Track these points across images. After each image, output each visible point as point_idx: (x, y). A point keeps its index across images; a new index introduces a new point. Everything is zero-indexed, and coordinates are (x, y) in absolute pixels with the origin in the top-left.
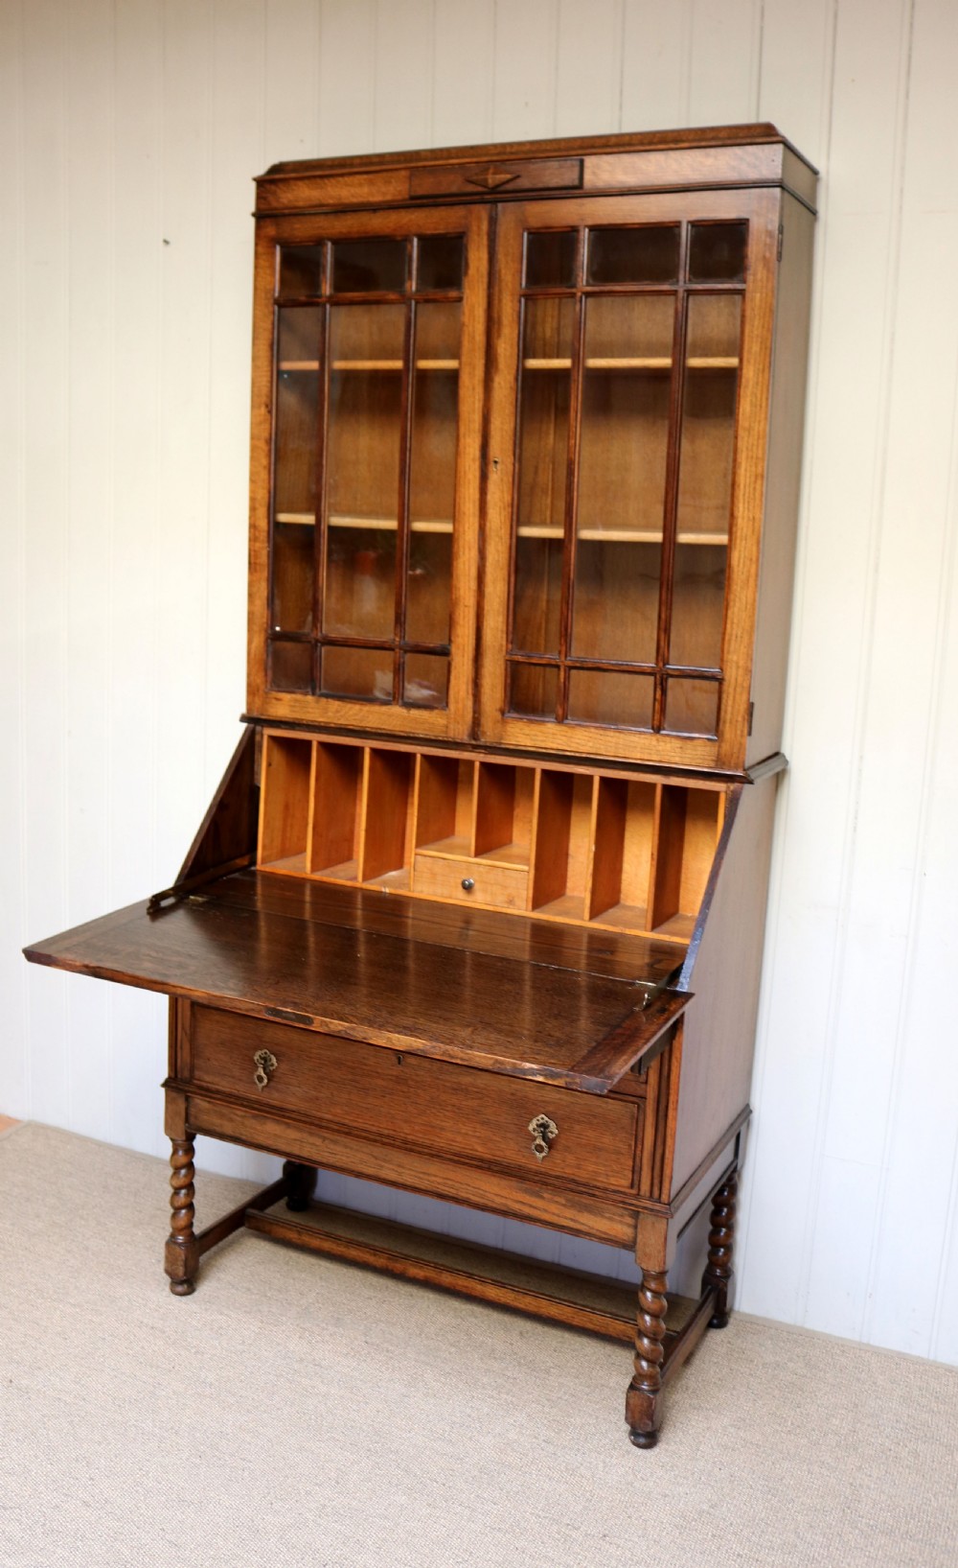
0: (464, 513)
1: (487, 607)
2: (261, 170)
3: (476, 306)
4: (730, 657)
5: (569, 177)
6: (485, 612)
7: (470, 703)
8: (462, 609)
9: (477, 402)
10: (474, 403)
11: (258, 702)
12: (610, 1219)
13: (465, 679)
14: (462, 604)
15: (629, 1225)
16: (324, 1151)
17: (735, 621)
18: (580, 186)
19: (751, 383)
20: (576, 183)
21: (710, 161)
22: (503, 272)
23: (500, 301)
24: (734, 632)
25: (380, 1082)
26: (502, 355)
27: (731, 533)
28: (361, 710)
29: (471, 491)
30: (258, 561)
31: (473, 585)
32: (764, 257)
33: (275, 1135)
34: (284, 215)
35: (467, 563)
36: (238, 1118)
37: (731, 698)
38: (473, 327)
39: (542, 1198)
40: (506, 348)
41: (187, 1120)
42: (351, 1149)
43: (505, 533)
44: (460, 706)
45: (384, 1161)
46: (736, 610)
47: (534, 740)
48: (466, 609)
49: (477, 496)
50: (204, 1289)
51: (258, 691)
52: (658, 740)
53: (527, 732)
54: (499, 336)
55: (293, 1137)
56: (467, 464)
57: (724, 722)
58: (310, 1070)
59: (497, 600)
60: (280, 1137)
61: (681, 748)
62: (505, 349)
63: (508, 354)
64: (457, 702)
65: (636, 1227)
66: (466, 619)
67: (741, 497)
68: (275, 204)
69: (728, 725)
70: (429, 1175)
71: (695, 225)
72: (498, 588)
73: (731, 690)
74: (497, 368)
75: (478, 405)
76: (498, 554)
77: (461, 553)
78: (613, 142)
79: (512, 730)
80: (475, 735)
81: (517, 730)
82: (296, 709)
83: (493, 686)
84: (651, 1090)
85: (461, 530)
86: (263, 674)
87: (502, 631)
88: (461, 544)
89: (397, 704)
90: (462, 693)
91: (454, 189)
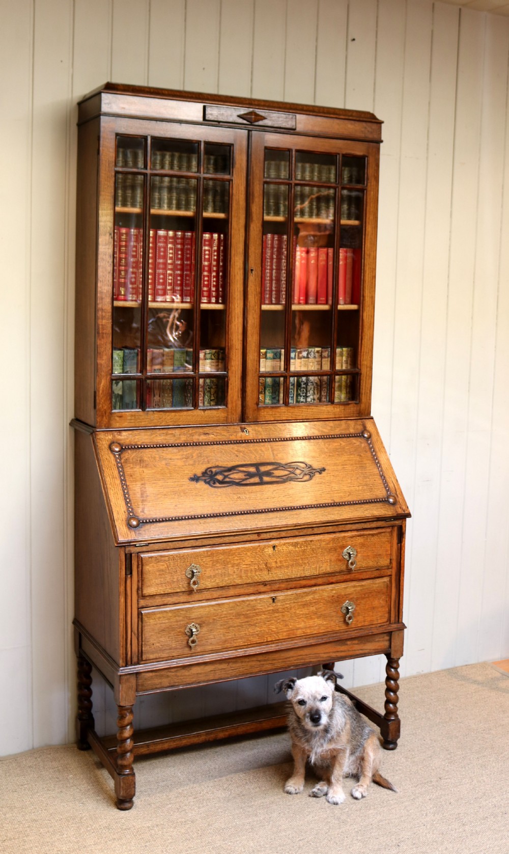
0: (235, 298)
1: (248, 349)
3: (240, 185)
4: (364, 362)
5: (290, 123)
6: (248, 351)
7: (239, 403)
8: (234, 351)
9: (241, 237)
10: (239, 238)
11: (105, 420)
12: (378, 641)
13: (237, 390)
14: (234, 348)
15: (387, 640)
16: (228, 671)
17: (365, 345)
18: (295, 129)
20: (294, 127)
22: (254, 168)
23: (253, 183)
24: (365, 351)
25: (263, 617)
26: (255, 212)
27: (359, 304)
28: (175, 415)
29: (239, 286)
30: (104, 331)
31: (240, 337)
32: (374, 175)
33: (197, 674)
35: (236, 326)
36: (173, 674)
37: (364, 382)
38: (239, 196)
39: (347, 644)
42: (245, 662)
43: (257, 308)
44: (234, 404)
45: (265, 660)
46: (366, 340)
47: (275, 417)
48: (237, 351)
49: (242, 289)
51: (105, 414)
52: (334, 407)
53: (271, 413)
54: (253, 202)
55: (209, 670)
56: (236, 271)
57: (362, 394)
58: (221, 625)
59: (254, 344)
60: (200, 674)
61: (344, 409)
62: (256, 209)
63: (257, 212)
64: (232, 403)
65: (390, 640)
66: (237, 356)
67: (367, 287)
69: (363, 395)
70: (289, 658)
71: (344, 156)
72: (254, 338)
73: (364, 379)
74: (252, 218)
75: (242, 239)
76: (253, 319)
77: (233, 320)
78: (311, 109)
79: (263, 413)
80: (243, 419)
81: (265, 413)
82: (132, 421)
83: (252, 391)
84: (393, 571)
85: (233, 307)
86: (109, 402)
87: (257, 361)
88: (233, 315)
89: (197, 409)
90: (235, 397)
91: (231, 120)
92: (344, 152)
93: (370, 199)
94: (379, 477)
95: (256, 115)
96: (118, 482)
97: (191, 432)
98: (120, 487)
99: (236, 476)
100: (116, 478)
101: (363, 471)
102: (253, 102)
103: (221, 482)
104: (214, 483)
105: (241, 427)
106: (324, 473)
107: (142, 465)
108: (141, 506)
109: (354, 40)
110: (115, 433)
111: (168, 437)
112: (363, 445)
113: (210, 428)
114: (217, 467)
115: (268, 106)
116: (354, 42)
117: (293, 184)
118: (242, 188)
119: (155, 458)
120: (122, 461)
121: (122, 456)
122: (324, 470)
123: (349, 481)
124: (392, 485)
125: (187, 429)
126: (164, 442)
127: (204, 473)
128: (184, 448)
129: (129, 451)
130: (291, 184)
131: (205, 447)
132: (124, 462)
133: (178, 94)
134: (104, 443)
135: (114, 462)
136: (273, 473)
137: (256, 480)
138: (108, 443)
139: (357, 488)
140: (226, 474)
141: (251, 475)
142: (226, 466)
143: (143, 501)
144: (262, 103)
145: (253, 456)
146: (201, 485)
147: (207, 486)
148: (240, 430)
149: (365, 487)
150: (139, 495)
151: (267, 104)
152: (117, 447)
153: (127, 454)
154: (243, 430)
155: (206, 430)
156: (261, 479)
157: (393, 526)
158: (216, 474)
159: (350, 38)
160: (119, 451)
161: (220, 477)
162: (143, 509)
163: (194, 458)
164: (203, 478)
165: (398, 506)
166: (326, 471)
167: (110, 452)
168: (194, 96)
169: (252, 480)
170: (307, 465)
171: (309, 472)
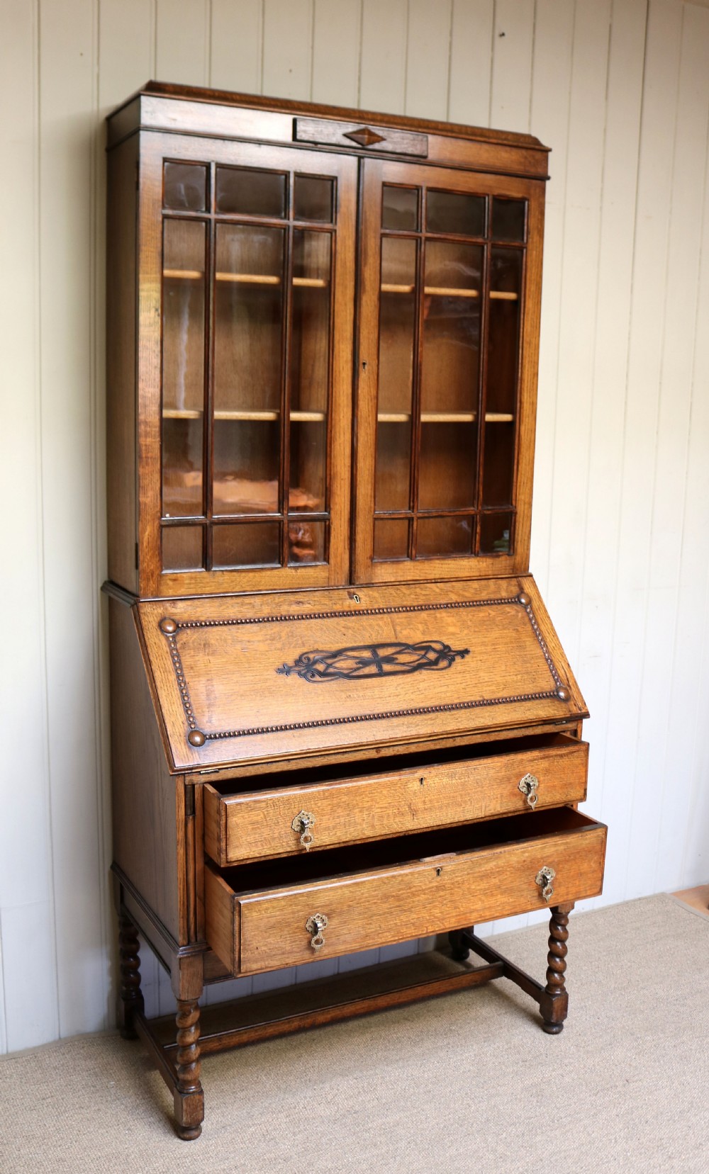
0: (339, 405)
1: (359, 478)
3: (347, 238)
4: (520, 497)
5: (419, 148)
6: (358, 482)
7: (347, 556)
8: (339, 482)
9: (348, 315)
10: (346, 316)
11: (152, 585)
13: (342, 538)
14: (339, 478)
17: (523, 472)
18: (425, 157)
19: (531, 312)
20: (424, 153)
22: (368, 214)
23: (366, 236)
24: (522, 480)
26: (368, 279)
27: (514, 414)
28: (255, 576)
29: (345, 387)
30: (149, 455)
31: (348, 461)
32: (538, 227)
35: (342, 445)
37: (521, 525)
38: (345, 254)
40: (371, 273)
43: (371, 420)
44: (339, 559)
46: (524, 465)
47: (396, 576)
48: (342, 482)
49: (350, 391)
51: (152, 576)
52: (478, 561)
53: (390, 572)
54: (365, 264)
56: (341, 365)
57: (517, 542)
59: (367, 472)
61: (492, 565)
62: (370, 275)
63: (372, 278)
64: (336, 557)
66: (343, 490)
67: (525, 389)
69: (519, 543)
71: (494, 197)
72: (367, 463)
73: (521, 520)
74: (364, 288)
75: (350, 318)
76: (367, 436)
77: (337, 437)
78: (449, 127)
79: (379, 571)
80: (351, 580)
81: (383, 571)
82: (192, 586)
83: (365, 540)
85: (337, 418)
86: (157, 559)
87: (371, 496)
88: (337, 430)
89: (286, 566)
90: (340, 549)
91: (333, 140)
92: (496, 192)
93: (531, 261)
94: (544, 661)
95: (371, 134)
96: (173, 677)
97: (277, 600)
98: (176, 686)
99: (343, 664)
100: (170, 672)
101: (522, 653)
102: (366, 116)
103: (323, 674)
104: (313, 676)
105: (348, 592)
106: (468, 658)
107: (207, 651)
108: (206, 714)
109: (503, 35)
110: (168, 605)
111: (244, 609)
112: (519, 615)
113: (304, 594)
114: (317, 651)
115: (388, 122)
116: (503, 37)
117: (423, 238)
118: (350, 243)
119: (225, 640)
120: (178, 646)
121: (178, 638)
122: (466, 652)
123: (504, 668)
124: (563, 671)
125: (271, 596)
126: (239, 616)
127: (298, 662)
128: (267, 624)
129: (188, 631)
130: (421, 238)
131: (299, 622)
132: (181, 648)
133: (256, 100)
134: (151, 619)
135: (167, 649)
136: (397, 659)
137: (373, 669)
138: (157, 619)
139: (515, 678)
140: (329, 661)
141: (365, 663)
142: (328, 649)
144: (379, 118)
145: (368, 635)
146: (294, 679)
147: (303, 680)
148: (348, 597)
149: (526, 676)
150: (203, 697)
151: (386, 119)
152: (170, 625)
153: (185, 635)
154: (351, 596)
155: (299, 597)
156: (380, 668)
158: (315, 662)
159: (497, 33)
160: (174, 631)
161: (321, 667)
162: (210, 718)
163: (283, 639)
164: (297, 669)
165: (572, 703)
166: (471, 654)
167: (160, 633)
168: (279, 104)
169: (367, 670)
170: (443, 645)
171: (447, 655)
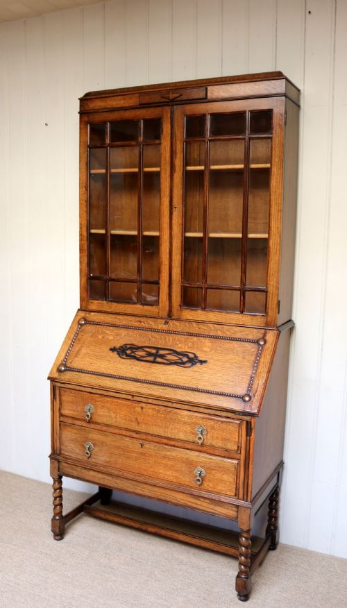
0: (164, 228)
1: (173, 265)
2: (82, 95)
3: (166, 146)
4: (270, 282)
5: (201, 94)
6: (173, 267)
7: (167, 303)
8: (163, 266)
9: (167, 184)
11: (84, 304)
12: (227, 509)
13: (165, 293)
14: (163, 264)
15: (234, 511)
16: (113, 483)
17: (272, 268)
18: (206, 98)
19: (275, 174)
20: (204, 97)
21: (257, 87)
22: (177, 132)
23: (176, 144)
24: (271, 273)
25: (134, 455)
26: (177, 165)
27: (269, 233)
28: (125, 306)
29: (166, 219)
30: (83, 248)
31: (168, 256)
32: (279, 124)
33: (94, 476)
34: (91, 113)
35: (165, 248)
36: (79, 470)
37: (271, 299)
38: (165, 154)
39: (200, 500)
40: (179, 162)
41: (59, 471)
42: (124, 481)
43: (180, 235)
44: (164, 304)
45: (137, 486)
47: (193, 317)
48: (165, 266)
49: (168, 221)
50: (67, 538)
51: (84, 299)
52: (242, 316)
53: (190, 314)
54: (176, 158)
55: (101, 477)
56: (164, 208)
58: (107, 450)
59: (177, 262)
61: (251, 319)
63: (179, 165)
64: (162, 302)
65: (237, 512)
66: (165, 270)
68: (87, 108)
70: (155, 491)
71: (251, 112)
72: (178, 257)
73: (271, 296)
74: (175, 170)
76: (177, 243)
77: (163, 244)
78: (219, 80)
79: (184, 313)
80: (170, 315)
81: (186, 313)
82: (99, 307)
83: (177, 296)
84: (242, 457)
85: (162, 235)
86: (86, 293)
87: (180, 274)
88: (163, 241)
89: (139, 304)
90: (164, 300)
92: (252, 109)
94: (249, 378)
97: (131, 319)
98: (69, 345)
99: (140, 353)
101: (237, 370)
103: (127, 355)
104: (123, 355)
105: (166, 321)
106: (204, 365)
107: (89, 334)
108: (72, 359)
109: (310, 12)
111: (115, 320)
112: (253, 350)
113: (144, 318)
114: (132, 344)
116: (310, 14)
118: (168, 148)
119: (99, 332)
121: (82, 327)
122: (205, 362)
123: (221, 375)
124: (256, 386)
125: (129, 317)
127: (121, 347)
129: (88, 325)
131: (133, 330)
132: (80, 331)
134: (78, 317)
135: (75, 330)
136: (166, 357)
137: (151, 359)
138: (80, 318)
139: (223, 382)
140: (134, 350)
141: (150, 355)
142: (138, 345)
143: (75, 356)
145: (160, 342)
146: (115, 355)
147: (117, 356)
148: (164, 323)
149: (231, 383)
150: (75, 352)
152: (82, 321)
153: (86, 326)
154: (166, 323)
155: (141, 319)
156: (155, 359)
157: (242, 420)
158: (128, 349)
160: (83, 324)
161: (128, 352)
162: (72, 361)
163: (122, 336)
164: (118, 350)
165: (249, 405)
166: (207, 364)
167: (77, 324)
169: (148, 359)
170: (195, 355)
171: (194, 361)
